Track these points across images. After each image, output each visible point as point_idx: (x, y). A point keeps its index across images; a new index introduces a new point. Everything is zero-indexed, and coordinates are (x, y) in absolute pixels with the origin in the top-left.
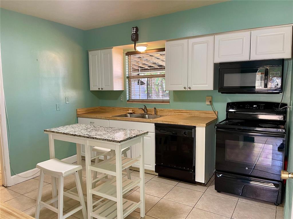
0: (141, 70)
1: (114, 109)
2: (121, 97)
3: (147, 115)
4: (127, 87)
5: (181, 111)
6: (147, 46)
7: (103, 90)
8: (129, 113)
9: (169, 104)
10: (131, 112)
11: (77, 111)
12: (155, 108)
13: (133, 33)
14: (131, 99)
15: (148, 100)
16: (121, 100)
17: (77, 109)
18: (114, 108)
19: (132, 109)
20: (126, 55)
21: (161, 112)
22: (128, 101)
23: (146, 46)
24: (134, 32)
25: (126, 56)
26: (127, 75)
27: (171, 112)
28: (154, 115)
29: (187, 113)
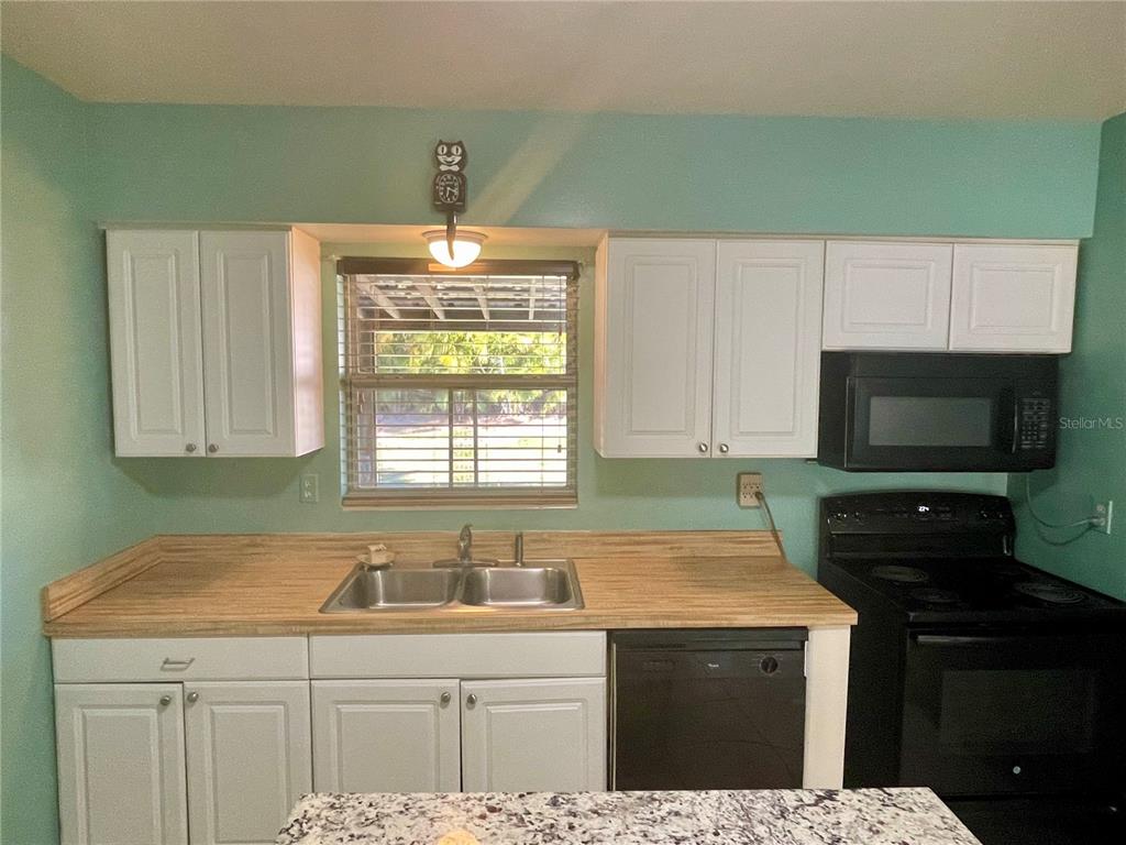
1: (256, 546)
2: (305, 485)
5: (637, 538)
7: (216, 455)
9: (575, 507)
11: (45, 604)
13: (444, 167)
16: (307, 494)
17: (45, 590)
18: (259, 540)
20: (338, 273)
22: (344, 499)
23: (480, 242)
24: (449, 164)
25: (339, 277)
26: (342, 374)
27: (587, 542)
28: (515, 565)
29: (661, 547)
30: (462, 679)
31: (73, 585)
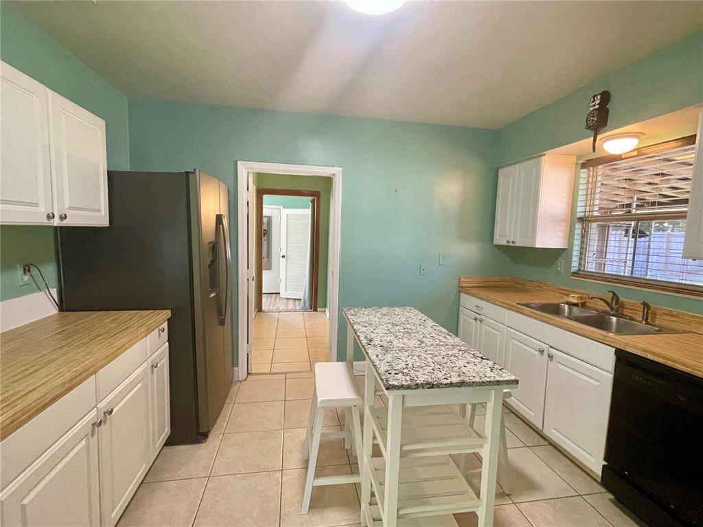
0: (637, 206)
2: (559, 264)
3: (614, 319)
4: (577, 242)
6: (642, 137)
7: (515, 245)
8: (568, 303)
10: (575, 301)
11: (460, 281)
12: (645, 304)
13: (592, 109)
14: (584, 271)
15: (634, 278)
16: (559, 269)
17: (460, 278)
18: (540, 285)
19: (579, 293)
20: (581, 169)
21: (667, 318)
22: (573, 273)
23: (638, 137)
24: (594, 105)
25: (583, 171)
26: (579, 215)
28: (640, 322)
30: (551, 347)
31: (472, 280)
